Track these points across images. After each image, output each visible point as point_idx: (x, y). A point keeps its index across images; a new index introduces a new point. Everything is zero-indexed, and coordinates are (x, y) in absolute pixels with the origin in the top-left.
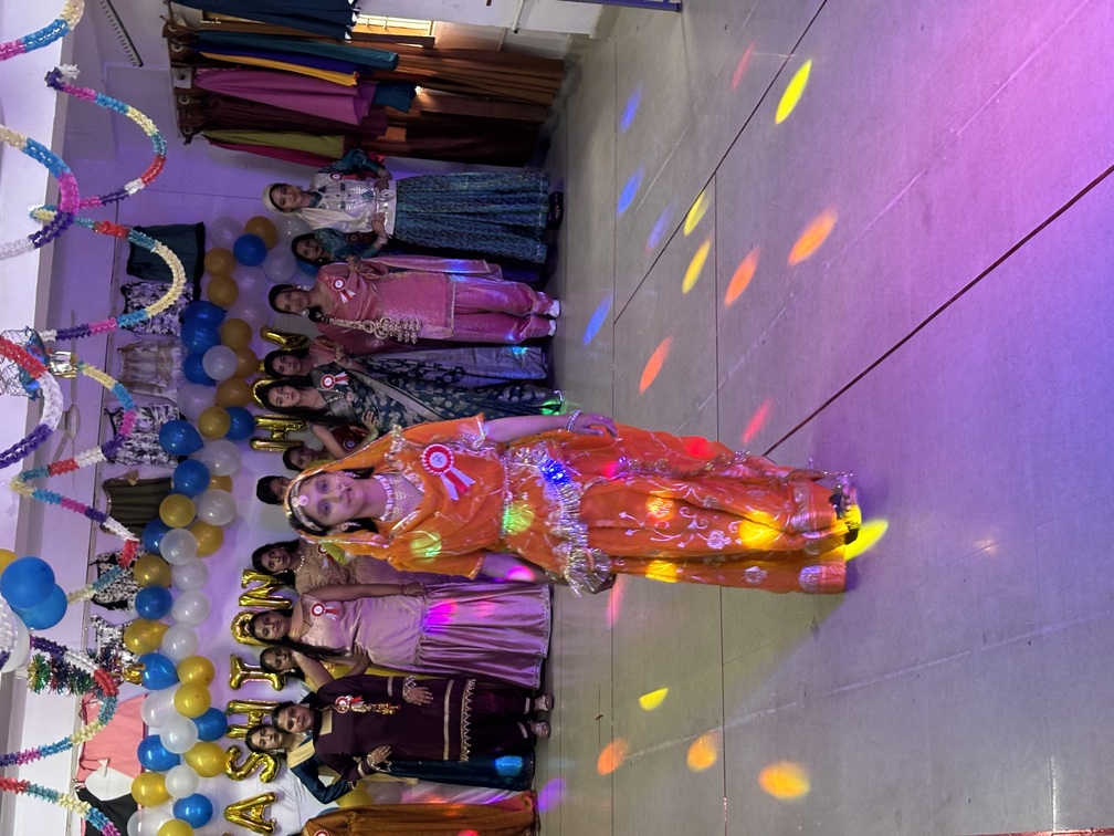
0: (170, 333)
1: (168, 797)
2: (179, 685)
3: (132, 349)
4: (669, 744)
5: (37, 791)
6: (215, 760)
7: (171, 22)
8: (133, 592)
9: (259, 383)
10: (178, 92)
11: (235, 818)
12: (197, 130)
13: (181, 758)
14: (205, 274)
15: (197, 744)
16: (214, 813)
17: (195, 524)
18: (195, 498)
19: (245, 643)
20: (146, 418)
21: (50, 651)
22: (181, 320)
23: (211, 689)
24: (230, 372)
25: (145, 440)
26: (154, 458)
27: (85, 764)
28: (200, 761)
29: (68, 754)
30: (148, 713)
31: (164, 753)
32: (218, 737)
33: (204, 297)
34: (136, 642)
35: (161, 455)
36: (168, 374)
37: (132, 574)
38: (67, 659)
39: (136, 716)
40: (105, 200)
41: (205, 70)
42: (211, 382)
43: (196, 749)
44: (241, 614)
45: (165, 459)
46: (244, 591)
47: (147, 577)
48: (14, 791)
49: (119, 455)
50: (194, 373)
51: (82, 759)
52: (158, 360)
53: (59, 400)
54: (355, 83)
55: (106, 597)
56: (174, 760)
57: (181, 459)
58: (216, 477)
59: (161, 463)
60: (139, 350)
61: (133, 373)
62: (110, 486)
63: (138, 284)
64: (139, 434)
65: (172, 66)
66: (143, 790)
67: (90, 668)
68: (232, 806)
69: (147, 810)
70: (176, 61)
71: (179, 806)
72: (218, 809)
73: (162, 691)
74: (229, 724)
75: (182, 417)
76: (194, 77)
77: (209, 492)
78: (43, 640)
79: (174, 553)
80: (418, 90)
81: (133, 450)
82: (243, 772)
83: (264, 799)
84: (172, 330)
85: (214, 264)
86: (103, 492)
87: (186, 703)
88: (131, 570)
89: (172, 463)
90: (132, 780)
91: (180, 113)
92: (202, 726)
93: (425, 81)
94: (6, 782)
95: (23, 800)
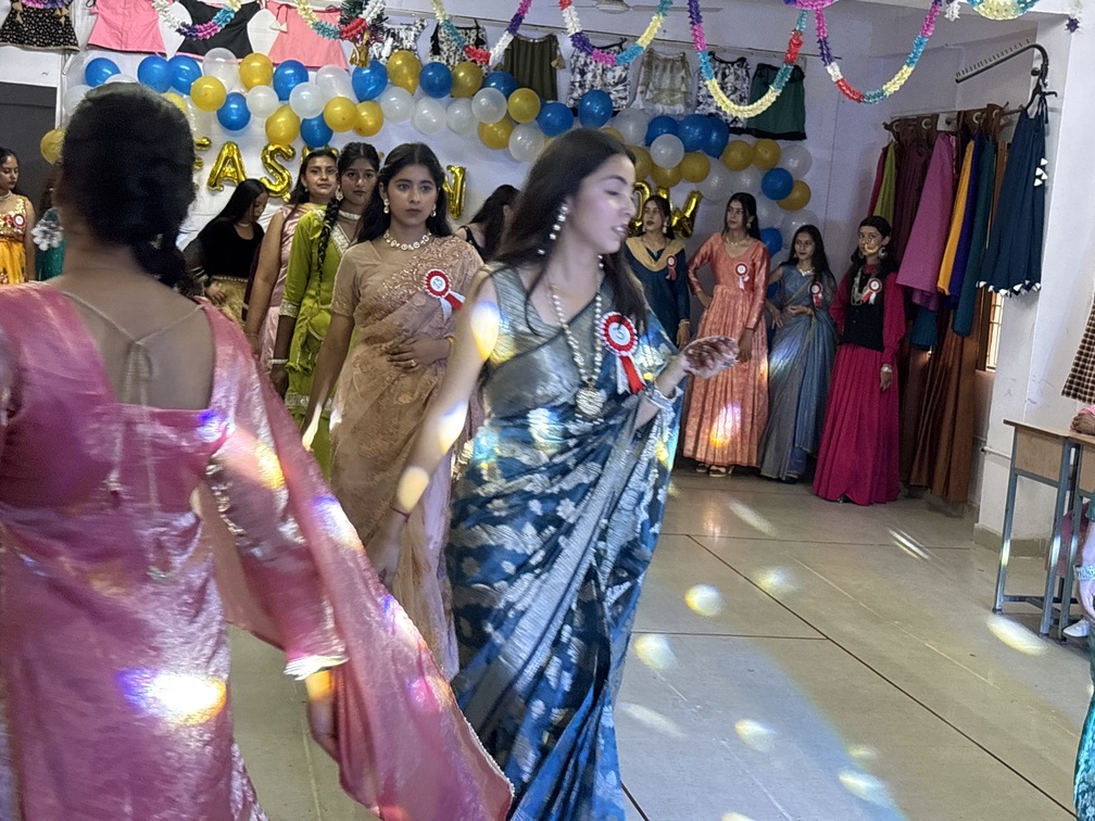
0: (699, 103)
1: (248, 88)
2: (356, 101)
3: (684, 67)
6: (282, 134)
7: (1003, 112)
8: (447, 61)
10: (935, 117)
11: (225, 153)
12: (897, 136)
13: (286, 102)
14: (756, 139)
15: (298, 118)
18: (535, 122)
20: (617, 78)
22: (711, 115)
24: (659, 161)
25: (594, 76)
26: (577, 84)
27: (284, 8)
28: (282, 120)
30: (328, 71)
31: (291, 86)
33: (733, 137)
34: (399, 62)
35: (580, 91)
36: (659, 101)
37: (465, 60)
39: (328, 61)
40: (823, 43)
41: (954, 145)
42: (649, 141)
43: (294, 117)
45: (575, 95)
47: (461, 74)
49: (581, 51)
50: (659, 125)
51: (288, 6)
52: (673, 91)
54: (941, 289)
55: (443, 35)
56: (283, 95)
57: (575, 111)
60: (683, 73)
61: (660, 68)
62: (551, 42)
63: (747, 74)
64: (600, 71)
65: (959, 113)
66: (256, 64)
67: (368, 15)
68: (238, 149)
70: (964, 116)
72: (237, 136)
75: (615, 113)
76: (948, 134)
77: (541, 134)
79: (483, 101)
80: (929, 354)
81: (586, 64)
82: (269, 161)
84: (702, 106)
85: (765, 149)
86: (546, 34)
87: (338, 108)
89: (572, 102)
90: (266, 54)
91: (914, 120)
92: (315, 122)
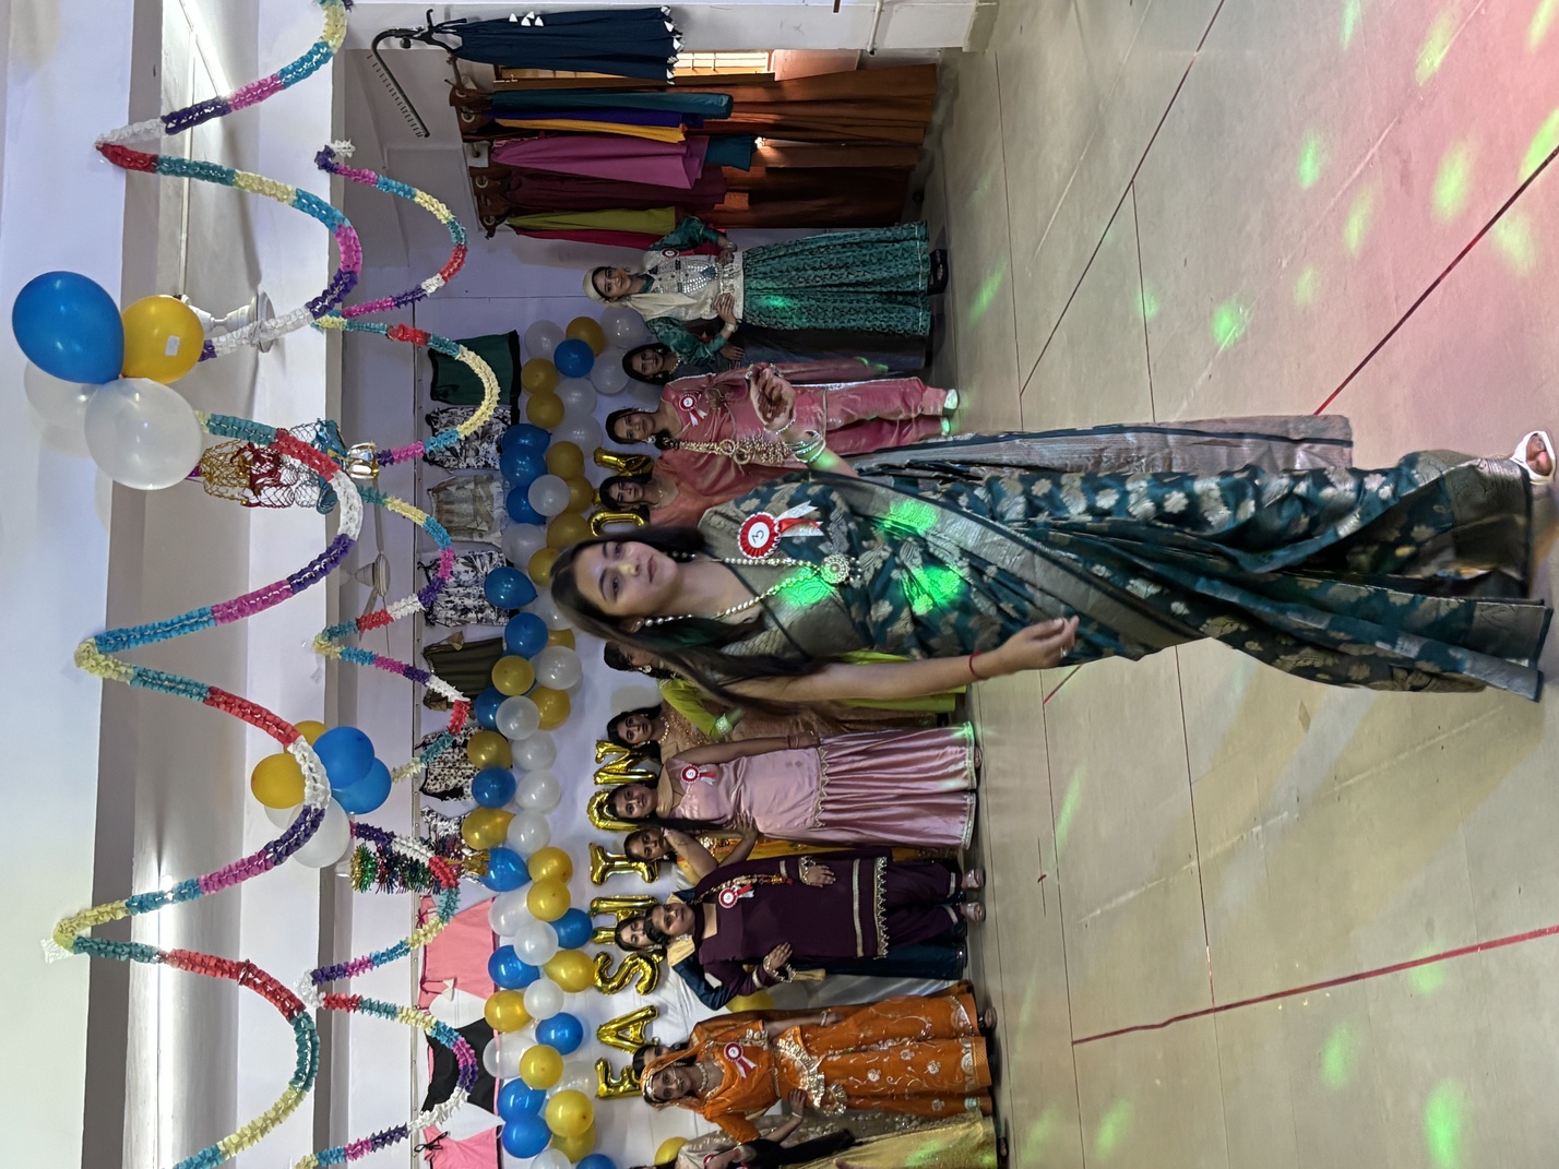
0: (487, 465)
1: (529, 1019)
2: (530, 884)
3: (445, 489)
4: (1131, 894)
5: (372, 1007)
6: (581, 971)
7: (459, 86)
8: (469, 777)
9: (598, 517)
10: (474, 172)
11: (611, 1040)
12: (500, 219)
13: (541, 971)
14: (522, 393)
15: (558, 953)
16: (585, 1035)
17: (535, 690)
18: (531, 660)
19: (604, 828)
20: (467, 569)
21: (376, 840)
22: (499, 449)
23: (570, 888)
24: (563, 505)
25: (468, 596)
26: (480, 615)
27: (426, 986)
28: (563, 973)
29: (405, 960)
30: (497, 921)
31: (520, 968)
32: (583, 942)
33: (524, 419)
34: (477, 835)
35: (488, 611)
36: (489, 514)
37: (465, 755)
38: (396, 848)
39: (484, 924)
41: (504, 142)
42: (540, 520)
43: (558, 958)
44: (598, 794)
45: (493, 616)
46: (600, 766)
47: (483, 757)
48: (344, 1009)
49: (439, 616)
50: (520, 511)
51: (423, 981)
52: (475, 499)
53: (358, 504)
54: (682, 138)
55: (438, 786)
56: (532, 974)
57: (512, 614)
58: (555, 633)
59: (488, 622)
60: (452, 489)
61: (446, 517)
62: (429, 653)
63: (445, 411)
64: (461, 589)
65: (464, 141)
66: (498, 1013)
67: (424, 856)
68: (606, 1025)
69: (505, 1037)
70: (468, 135)
71: (542, 1029)
72: (588, 1027)
73: (511, 893)
74: (594, 927)
75: (509, 563)
76: (491, 151)
77: (546, 650)
78: (366, 827)
79: (513, 726)
80: (759, 142)
81: (454, 608)
82: (615, 984)
83: (643, 1014)
84: (490, 461)
85: (533, 379)
86: (424, 661)
87: (542, 903)
88: (465, 751)
89: (502, 620)
90: (485, 1001)
91: (479, 199)
92: (562, 931)
93: (766, 131)
94: (334, 999)
95: (356, 1018)
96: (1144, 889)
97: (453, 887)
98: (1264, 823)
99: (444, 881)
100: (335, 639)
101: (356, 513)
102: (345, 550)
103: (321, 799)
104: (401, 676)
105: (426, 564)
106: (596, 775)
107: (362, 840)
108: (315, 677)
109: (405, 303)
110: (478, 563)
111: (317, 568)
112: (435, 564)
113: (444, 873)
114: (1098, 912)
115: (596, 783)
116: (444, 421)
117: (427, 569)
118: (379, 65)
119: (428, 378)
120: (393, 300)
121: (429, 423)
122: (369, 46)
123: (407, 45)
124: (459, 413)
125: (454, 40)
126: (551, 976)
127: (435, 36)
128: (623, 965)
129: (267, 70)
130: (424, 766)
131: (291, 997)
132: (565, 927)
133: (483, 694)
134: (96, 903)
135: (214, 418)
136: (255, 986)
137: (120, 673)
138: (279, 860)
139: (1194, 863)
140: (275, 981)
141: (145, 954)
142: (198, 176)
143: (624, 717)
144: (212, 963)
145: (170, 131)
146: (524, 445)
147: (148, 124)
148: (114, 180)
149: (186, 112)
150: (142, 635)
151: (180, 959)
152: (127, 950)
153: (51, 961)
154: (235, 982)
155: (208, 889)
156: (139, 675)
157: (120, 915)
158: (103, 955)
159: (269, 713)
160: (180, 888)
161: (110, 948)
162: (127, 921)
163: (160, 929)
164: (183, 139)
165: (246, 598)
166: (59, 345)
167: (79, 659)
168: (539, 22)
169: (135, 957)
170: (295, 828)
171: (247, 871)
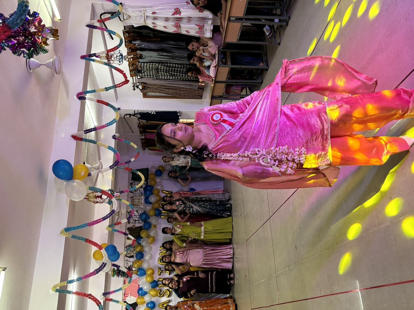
0: (141, 193)
1: (145, 302)
2: (146, 275)
3: (133, 197)
4: (263, 280)
5: (114, 301)
6: (155, 293)
7: (139, 124)
9: (162, 203)
10: (142, 139)
11: (161, 306)
12: (146, 148)
13: (148, 292)
14: (149, 179)
15: (151, 289)
16: (156, 305)
17: (148, 236)
18: (148, 230)
19: (161, 264)
20: (136, 212)
21: (116, 267)
22: (144, 190)
23: (154, 276)
24: (155, 201)
25: (136, 218)
26: (138, 222)
27: (125, 295)
28: (152, 293)
29: (121, 291)
30: (139, 282)
31: (143, 292)
32: (156, 287)
33: (149, 184)
34: (136, 265)
35: (140, 221)
36: (141, 202)
37: (134, 249)
38: (120, 269)
39: (137, 283)
40: (126, 163)
41: (147, 134)
42: (151, 203)
44: (160, 257)
45: (141, 222)
47: (138, 250)
48: (109, 301)
49: (131, 222)
50: (147, 201)
51: (124, 294)
53: (117, 203)
56: (146, 293)
57: (145, 221)
58: (153, 225)
59: (140, 223)
60: (135, 197)
61: (133, 202)
63: (134, 182)
64: (135, 216)
66: (139, 301)
67: (126, 270)
68: (160, 303)
69: (140, 306)
70: (141, 132)
71: (147, 304)
72: (157, 304)
73: (142, 277)
74: (158, 284)
75: (144, 211)
76: (145, 135)
77: (151, 229)
78: (115, 264)
79: (144, 243)
81: (134, 220)
82: (162, 295)
83: (167, 302)
84: (142, 192)
85: (151, 176)
87: (148, 279)
89: (143, 223)
90: (136, 298)
91: (142, 144)
92: (152, 285)
94: (107, 299)
95: (111, 303)
96: (265, 279)
97: (131, 277)
98: (288, 267)
99: (129, 276)
100: (111, 227)
101: (116, 206)
102: (113, 213)
103: (106, 261)
104: (123, 234)
105: (129, 211)
106: (160, 253)
107: (114, 267)
108: (106, 234)
109: (127, 163)
110: (139, 212)
111: (108, 216)
112: (130, 211)
113: (129, 274)
114: (257, 283)
115: (160, 255)
116: (134, 184)
117: (129, 212)
118: (125, 120)
119: (131, 176)
120: (125, 163)
121: (131, 185)
122: (123, 117)
123: (130, 117)
124: (137, 183)
125: (139, 116)
126: (149, 294)
127: (136, 115)
128: (164, 292)
129: (104, 123)
130: (126, 252)
131: (99, 301)
132: (152, 284)
133: (138, 237)
134: (61, 282)
135: (90, 187)
136: (92, 299)
137: (69, 236)
138: (97, 273)
139: (275, 275)
140: (96, 298)
141: (70, 292)
142: (90, 142)
143: (165, 243)
144: (83, 294)
145: (85, 133)
146: (149, 189)
147: (81, 132)
148: (74, 142)
149: (88, 130)
150: (74, 228)
151: (77, 293)
152: (66, 291)
153: (51, 294)
154: (87, 298)
155: (83, 279)
156: (73, 236)
157: (65, 284)
158: (61, 293)
159: (97, 244)
160: (78, 279)
161: (63, 291)
162: (67, 285)
163: (73, 287)
164: (87, 135)
165: (94, 221)
166: (61, 173)
167: (61, 233)
168: (155, 113)
169: (68, 293)
170: (101, 267)
171: (91, 275)
